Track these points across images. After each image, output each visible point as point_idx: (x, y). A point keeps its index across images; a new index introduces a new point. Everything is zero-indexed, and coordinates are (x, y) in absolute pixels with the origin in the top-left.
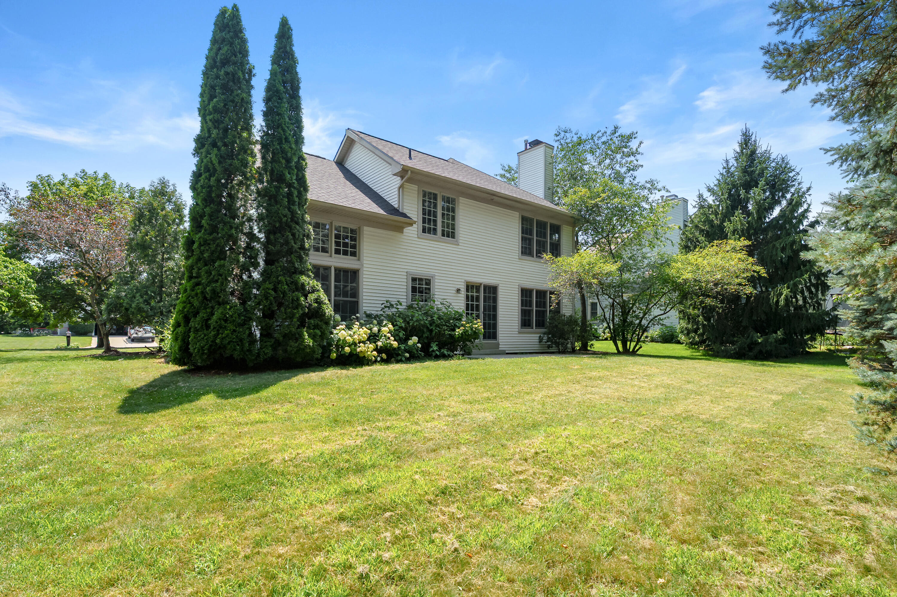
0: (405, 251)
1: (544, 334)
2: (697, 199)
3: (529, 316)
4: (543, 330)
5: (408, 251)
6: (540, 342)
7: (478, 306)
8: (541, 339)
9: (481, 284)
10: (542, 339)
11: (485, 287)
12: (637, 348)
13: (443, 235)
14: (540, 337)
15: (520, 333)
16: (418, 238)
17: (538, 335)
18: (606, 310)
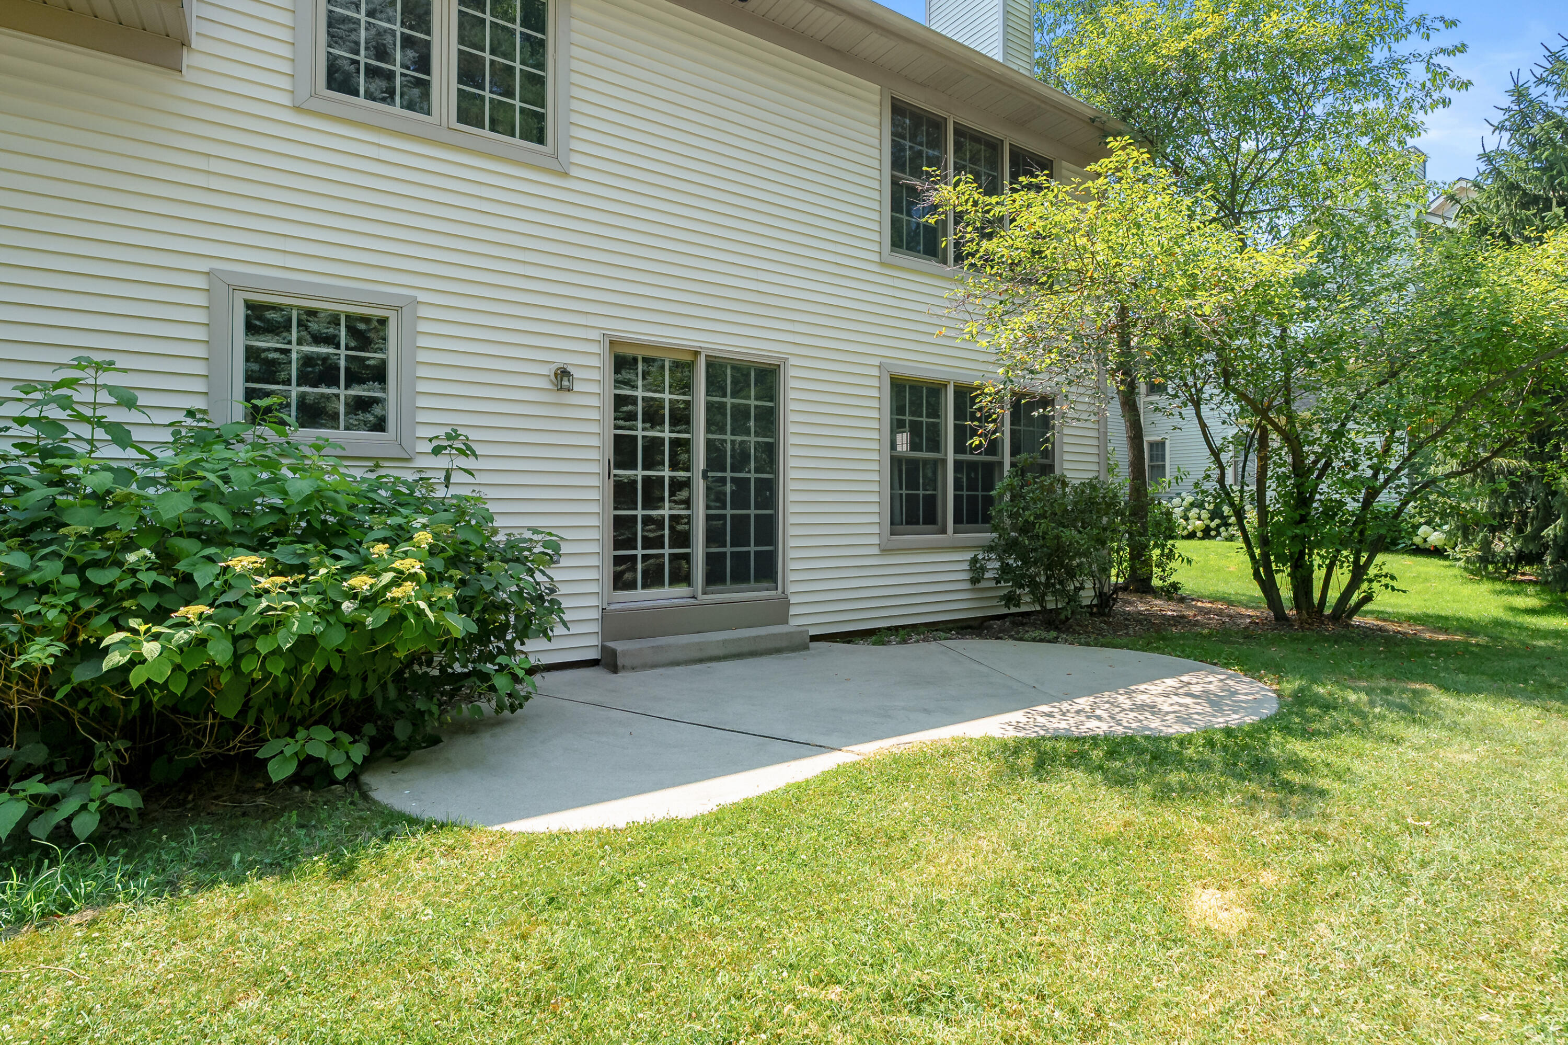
0: (201, 164)
1: (990, 549)
2: (1507, 101)
3: (932, 482)
4: (988, 536)
5: (216, 166)
6: (974, 581)
7: (681, 446)
8: (977, 571)
9: (696, 353)
10: (983, 569)
11: (715, 367)
12: (1355, 598)
13: (463, 117)
14: (974, 560)
15: (885, 551)
16: (297, 109)
17: (969, 556)
18: (1225, 457)
